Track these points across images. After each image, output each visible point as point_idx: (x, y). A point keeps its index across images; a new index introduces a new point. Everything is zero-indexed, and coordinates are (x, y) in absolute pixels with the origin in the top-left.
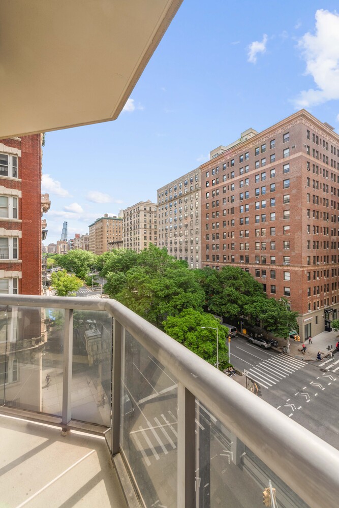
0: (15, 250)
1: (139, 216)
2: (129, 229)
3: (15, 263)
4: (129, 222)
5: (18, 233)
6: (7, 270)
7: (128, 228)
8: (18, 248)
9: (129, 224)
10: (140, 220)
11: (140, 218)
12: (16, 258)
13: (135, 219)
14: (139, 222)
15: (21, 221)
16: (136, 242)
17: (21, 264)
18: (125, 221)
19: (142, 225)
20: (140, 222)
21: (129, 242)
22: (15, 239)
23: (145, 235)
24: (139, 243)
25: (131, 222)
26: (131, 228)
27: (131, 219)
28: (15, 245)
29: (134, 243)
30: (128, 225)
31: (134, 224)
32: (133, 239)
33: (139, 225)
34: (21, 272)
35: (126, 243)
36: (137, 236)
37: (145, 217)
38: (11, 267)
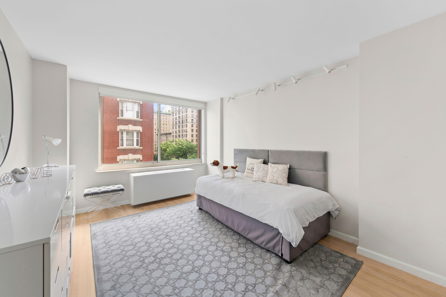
0: (137, 140)
1: (187, 112)
2: (178, 123)
3: (138, 149)
4: (177, 116)
5: (140, 128)
6: (133, 154)
7: (176, 122)
8: (139, 139)
9: (178, 118)
10: (188, 115)
11: (188, 113)
12: (138, 146)
13: (183, 114)
14: (186, 117)
15: (141, 120)
16: (184, 134)
17: (142, 150)
18: (173, 116)
19: (189, 120)
20: (188, 117)
21: (178, 134)
22: (138, 133)
23: (192, 128)
24: (186, 134)
25: (179, 117)
26: (179, 122)
27: (179, 114)
28: (138, 137)
29: (182, 135)
30: (176, 119)
31: (182, 118)
32: (181, 131)
33: (187, 120)
34: (141, 156)
35: (174, 134)
36: (185, 128)
37: (192, 113)
38: (136, 152)
